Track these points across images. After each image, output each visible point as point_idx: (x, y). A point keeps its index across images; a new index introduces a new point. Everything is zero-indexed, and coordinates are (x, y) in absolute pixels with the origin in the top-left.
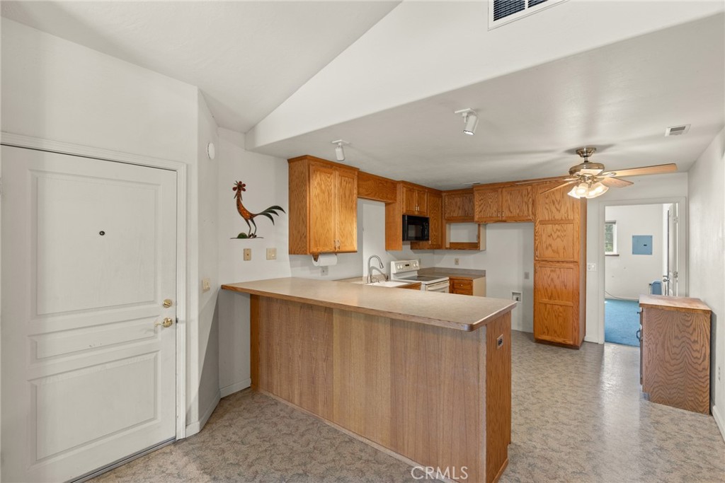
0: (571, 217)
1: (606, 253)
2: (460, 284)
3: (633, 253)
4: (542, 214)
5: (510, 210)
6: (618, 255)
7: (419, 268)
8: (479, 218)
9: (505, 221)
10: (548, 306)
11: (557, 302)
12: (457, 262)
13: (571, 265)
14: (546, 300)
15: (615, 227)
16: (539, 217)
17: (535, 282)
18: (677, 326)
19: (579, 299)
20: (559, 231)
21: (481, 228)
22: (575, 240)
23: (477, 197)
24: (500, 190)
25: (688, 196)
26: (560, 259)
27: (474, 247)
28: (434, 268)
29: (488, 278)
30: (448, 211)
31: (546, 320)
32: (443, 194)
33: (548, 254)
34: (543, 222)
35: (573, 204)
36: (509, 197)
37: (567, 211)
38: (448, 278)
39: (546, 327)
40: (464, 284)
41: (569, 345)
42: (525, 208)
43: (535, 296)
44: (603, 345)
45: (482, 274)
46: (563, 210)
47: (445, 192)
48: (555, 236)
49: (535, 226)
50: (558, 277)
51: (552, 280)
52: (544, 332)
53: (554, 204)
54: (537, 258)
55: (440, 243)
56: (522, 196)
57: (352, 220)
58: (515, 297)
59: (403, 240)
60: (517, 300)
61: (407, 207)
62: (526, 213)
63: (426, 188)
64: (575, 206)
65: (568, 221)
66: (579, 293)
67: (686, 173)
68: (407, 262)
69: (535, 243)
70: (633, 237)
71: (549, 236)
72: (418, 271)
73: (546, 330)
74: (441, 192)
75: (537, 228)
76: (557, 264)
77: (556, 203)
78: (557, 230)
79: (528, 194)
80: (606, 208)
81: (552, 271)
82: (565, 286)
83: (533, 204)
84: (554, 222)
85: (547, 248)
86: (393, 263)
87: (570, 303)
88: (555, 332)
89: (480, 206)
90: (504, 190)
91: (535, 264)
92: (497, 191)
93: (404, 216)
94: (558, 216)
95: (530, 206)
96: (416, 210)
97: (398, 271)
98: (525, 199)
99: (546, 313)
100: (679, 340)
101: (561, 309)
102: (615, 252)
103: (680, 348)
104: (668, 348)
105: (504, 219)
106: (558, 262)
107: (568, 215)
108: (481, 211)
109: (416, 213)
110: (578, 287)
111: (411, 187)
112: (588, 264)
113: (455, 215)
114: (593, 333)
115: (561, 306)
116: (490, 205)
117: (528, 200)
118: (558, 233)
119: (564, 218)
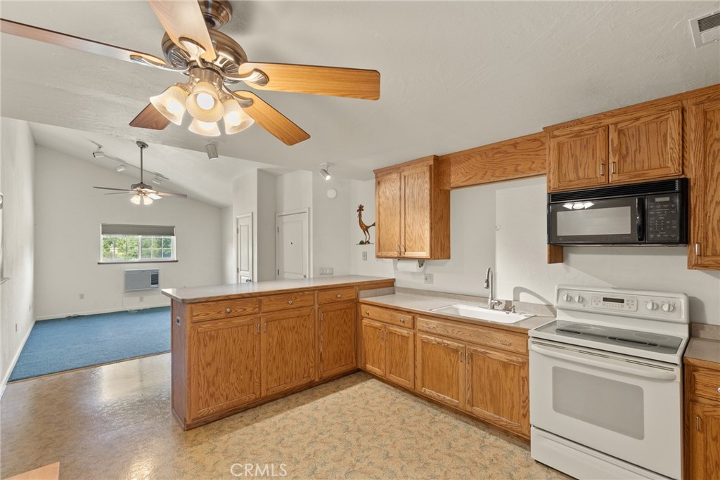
68: (621, 294)
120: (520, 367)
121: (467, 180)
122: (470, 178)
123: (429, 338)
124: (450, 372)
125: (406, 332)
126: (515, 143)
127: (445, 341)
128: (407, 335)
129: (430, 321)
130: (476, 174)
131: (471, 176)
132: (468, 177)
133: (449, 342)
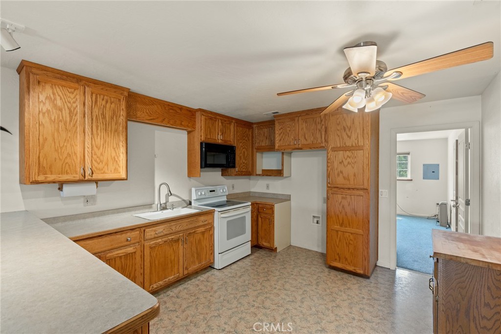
0: (361, 143)
1: (398, 178)
2: (263, 208)
3: (424, 178)
4: (334, 141)
5: (305, 138)
6: (411, 180)
7: (227, 194)
8: (279, 146)
9: (301, 149)
10: (339, 232)
11: (348, 229)
12: (268, 187)
13: (361, 193)
14: (337, 227)
15: (409, 157)
16: (331, 145)
17: (327, 209)
18: (489, 288)
19: (369, 228)
20: (350, 158)
21: (285, 156)
22: (365, 167)
23: (277, 126)
24: (296, 119)
25: (482, 120)
26: (350, 186)
27: (278, 173)
28: (250, 192)
29: (293, 202)
30: (258, 141)
31: (338, 247)
32: (255, 126)
33: (340, 181)
34: (335, 149)
35: (363, 130)
36: (304, 126)
37: (358, 137)
38: (250, 203)
39: (338, 254)
40: (267, 209)
41: (359, 274)
42: (318, 136)
43: (327, 222)
44: (395, 270)
45: (287, 198)
46: (354, 137)
47: (255, 123)
48: (346, 163)
49: (328, 153)
50: (349, 205)
51: (343, 207)
52: (336, 259)
53: (345, 130)
54: (329, 185)
55: (250, 169)
56: (316, 124)
57: (118, 144)
58: (315, 220)
59: (201, 167)
60: (317, 223)
61: (206, 135)
62: (319, 141)
63: (232, 118)
64: (365, 131)
65: (359, 148)
66: (369, 221)
67: (480, 97)
68: (212, 188)
69: (327, 170)
70: (424, 165)
71: (340, 163)
72: (227, 195)
73: (337, 257)
74: (252, 124)
75: (329, 155)
76: (349, 192)
77: (347, 130)
78: (348, 156)
79: (321, 121)
80: (398, 135)
81: (343, 198)
82: (356, 214)
83: (326, 131)
84: (345, 149)
85: (338, 175)
86: (193, 190)
87: (360, 231)
88: (346, 260)
89: (280, 135)
90: (300, 118)
91: (327, 191)
92: (294, 120)
93: (201, 144)
94: (349, 143)
95: (323, 133)
96: (219, 139)
97: (198, 197)
98: (319, 127)
99: (338, 241)
100: (491, 309)
101: (352, 237)
102: (409, 177)
103: (493, 321)
104: (474, 318)
105: (300, 146)
106: (349, 189)
107: (358, 141)
108: (281, 140)
109: (220, 141)
110: (368, 215)
111: (212, 117)
112: (380, 190)
113: (263, 144)
114: (385, 259)
115: (352, 233)
116: (288, 134)
117: (322, 128)
118: (349, 160)
119: (354, 145)
120: (209, 231)
121: (152, 119)
122: (154, 119)
123: (157, 241)
124: (173, 258)
125: (132, 248)
126: (181, 108)
127: (170, 238)
128: (134, 251)
129: (158, 227)
130: (158, 118)
131: (154, 118)
132: (152, 118)
133: (173, 237)
